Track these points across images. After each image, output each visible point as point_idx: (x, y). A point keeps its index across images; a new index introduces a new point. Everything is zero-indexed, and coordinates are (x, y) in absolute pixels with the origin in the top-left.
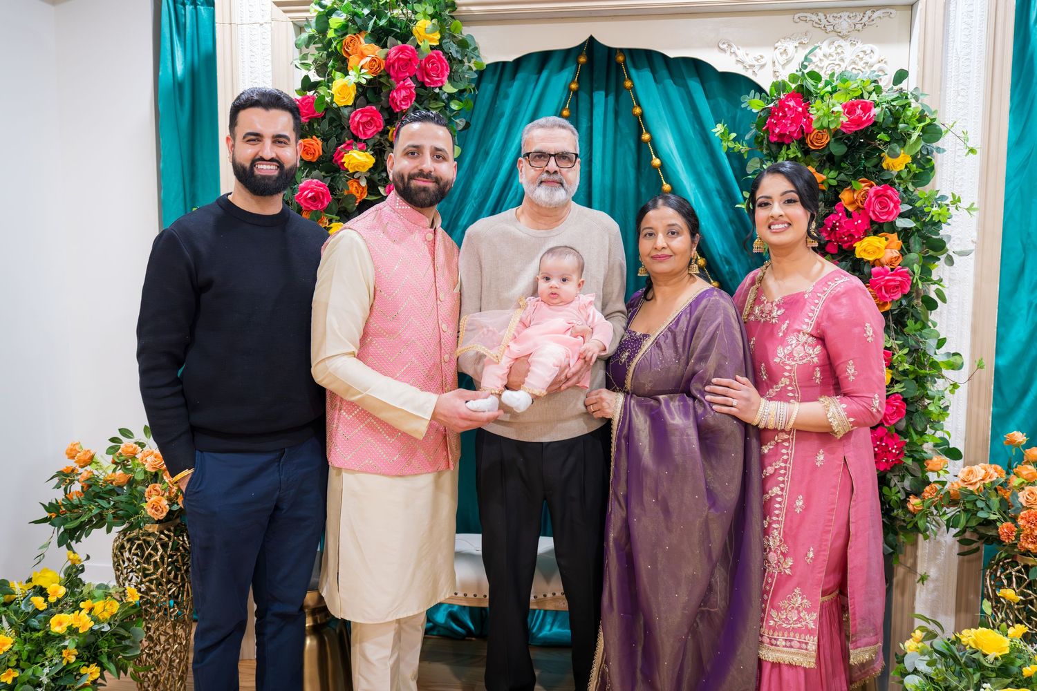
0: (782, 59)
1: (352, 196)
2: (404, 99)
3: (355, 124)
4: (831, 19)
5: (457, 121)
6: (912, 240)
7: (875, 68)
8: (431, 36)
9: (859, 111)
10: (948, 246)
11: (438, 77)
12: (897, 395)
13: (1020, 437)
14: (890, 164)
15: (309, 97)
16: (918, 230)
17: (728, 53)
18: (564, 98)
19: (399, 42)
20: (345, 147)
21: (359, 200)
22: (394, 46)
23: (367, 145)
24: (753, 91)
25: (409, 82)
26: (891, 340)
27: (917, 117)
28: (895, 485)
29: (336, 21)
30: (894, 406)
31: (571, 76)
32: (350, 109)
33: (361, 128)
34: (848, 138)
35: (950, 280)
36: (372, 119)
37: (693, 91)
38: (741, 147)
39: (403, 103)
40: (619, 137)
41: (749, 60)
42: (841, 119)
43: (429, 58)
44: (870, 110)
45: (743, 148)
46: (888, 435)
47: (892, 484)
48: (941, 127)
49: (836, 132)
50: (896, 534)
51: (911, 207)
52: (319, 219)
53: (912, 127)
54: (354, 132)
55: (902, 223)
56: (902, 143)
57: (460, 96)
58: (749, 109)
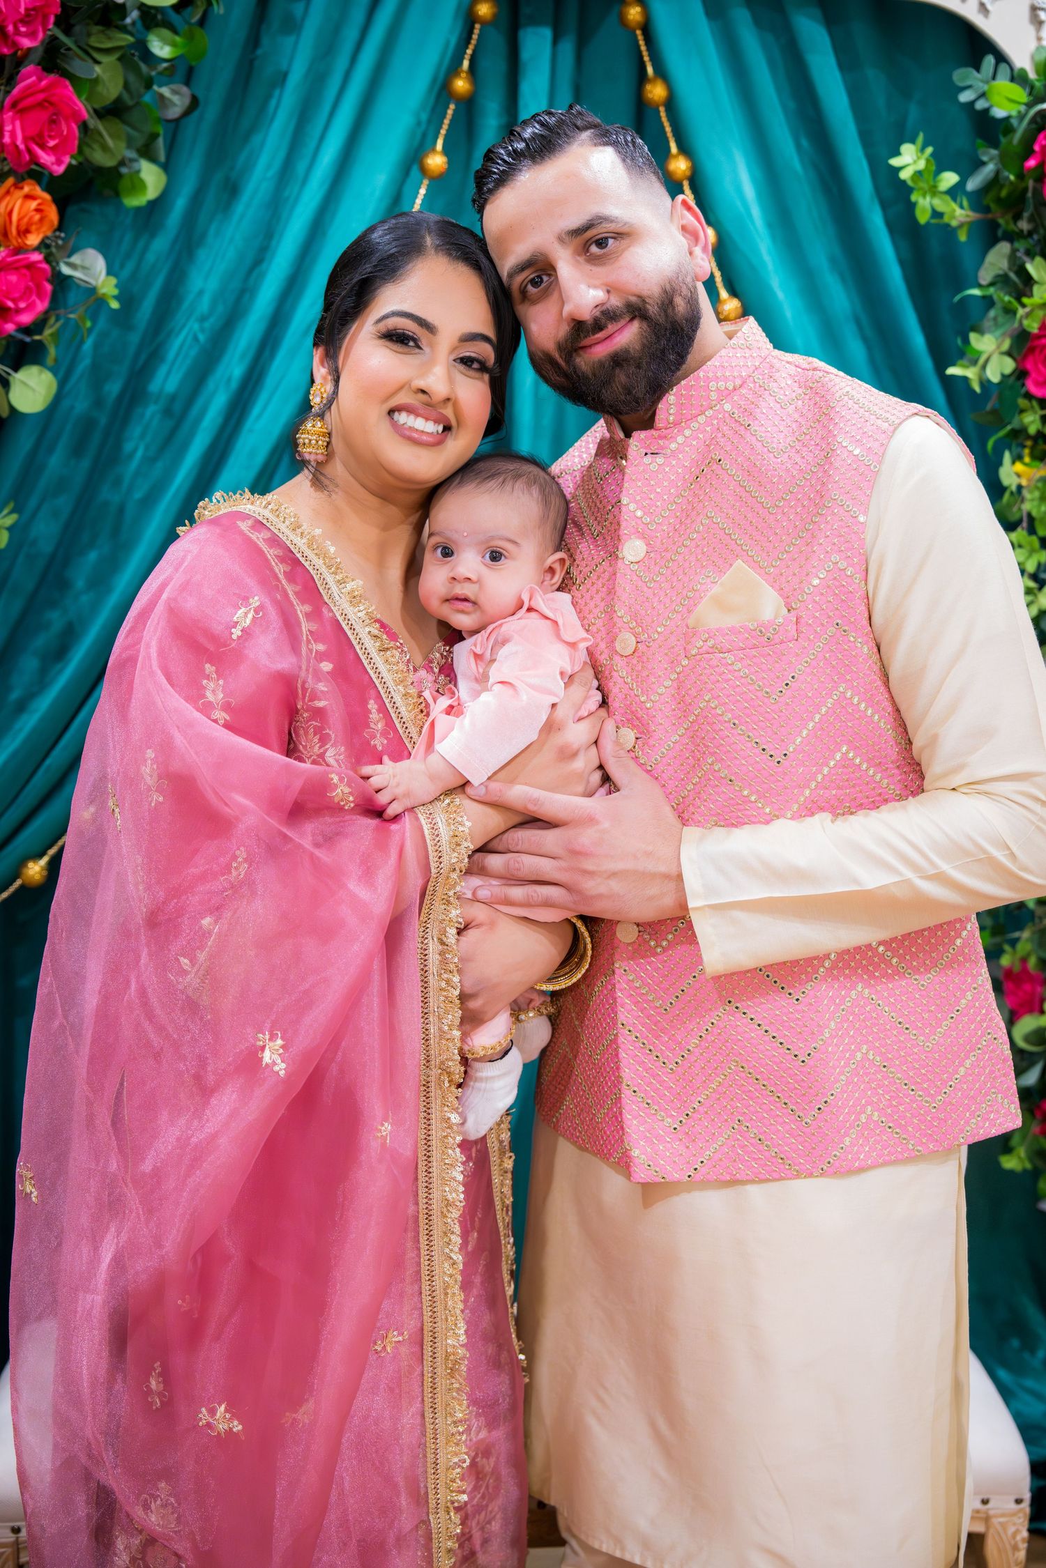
2: (27, 19)
5: (165, 91)
18: (453, 41)
24: (990, 58)
37: (804, 44)
38: (959, 212)
39: (23, 29)
45: (961, 213)
57: (175, 18)
58: (980, 105)
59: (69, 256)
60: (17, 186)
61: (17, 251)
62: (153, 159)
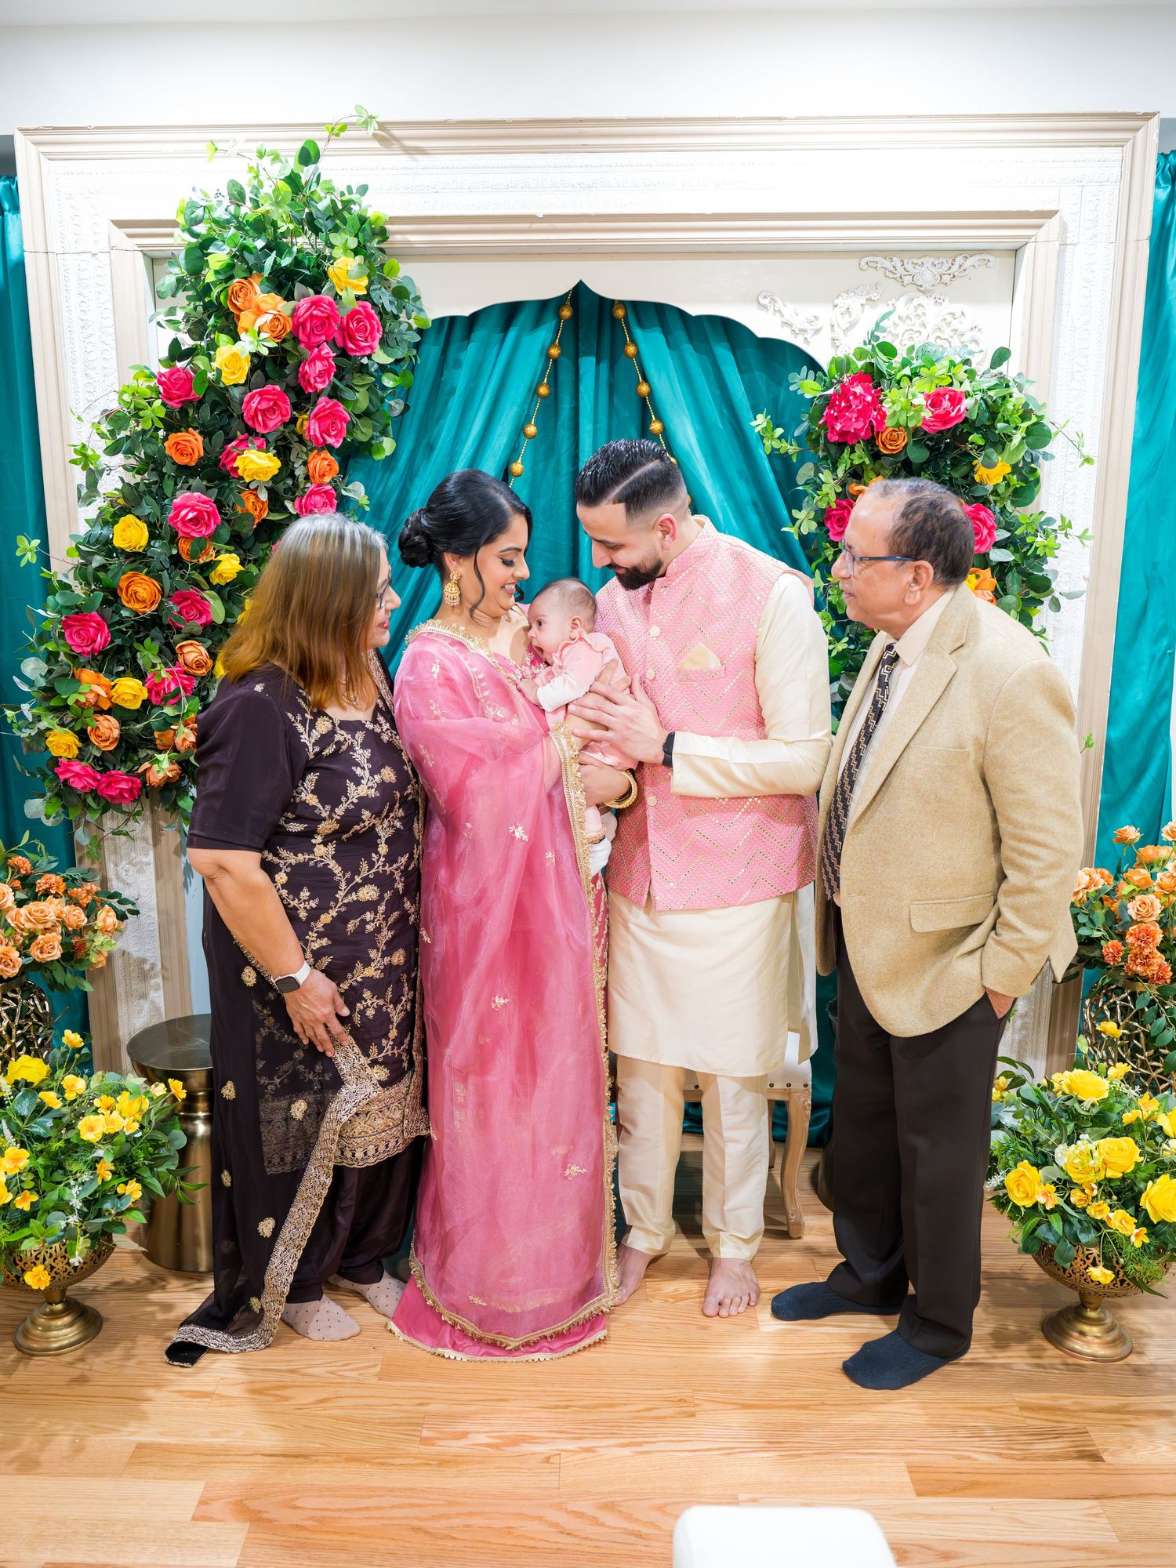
0: (844, 322)
1: (247, 515)
2: (321, 375)
3: (252, 412)
4: (910, 267)
5: (392, 403)
6: (1009, 578)
7: (966, 338)
8: (355, 282)
9: (946, 404)
10: (1053, 586)
11: (366, 341)
13: (1133, 833)
14: (984, 476)
15: (178, 370)
16: (1017, 565)
17: (771, 310)
18: (540, 368)
19: (311, 291)
20: (237, 446)
21: (257, 521)
22: (304, 296)
23: (268, 442)
24: (805, 368)
25: (326, 350)
27: (1021, 412)
29: (218, 258)
31: (550, 336)
32: (242, 389)
33: (260, 418)
34: (931, 439)
35: (1055, 629)
36: (275, 404)
37: (720, 361)
38: (789, 447)
39: (318, 380)
40: (615, 422)
41: (799, 322)
42: (923, 414)
43: (355, 313)
44: (960, 401)
45: (791, 448)
48: (1050, 426)
49: (916, 430)
51: (1009, 534)
52: (203, 550)
53: (1013, 425)
54: (250, 423)
55: (998, 555)
56: (1000, 447)
57: (396, 368)
58: (799, 392)
59: (347, 485)
60: (318, 454)
61: (319, 485)
62: (387, 436)
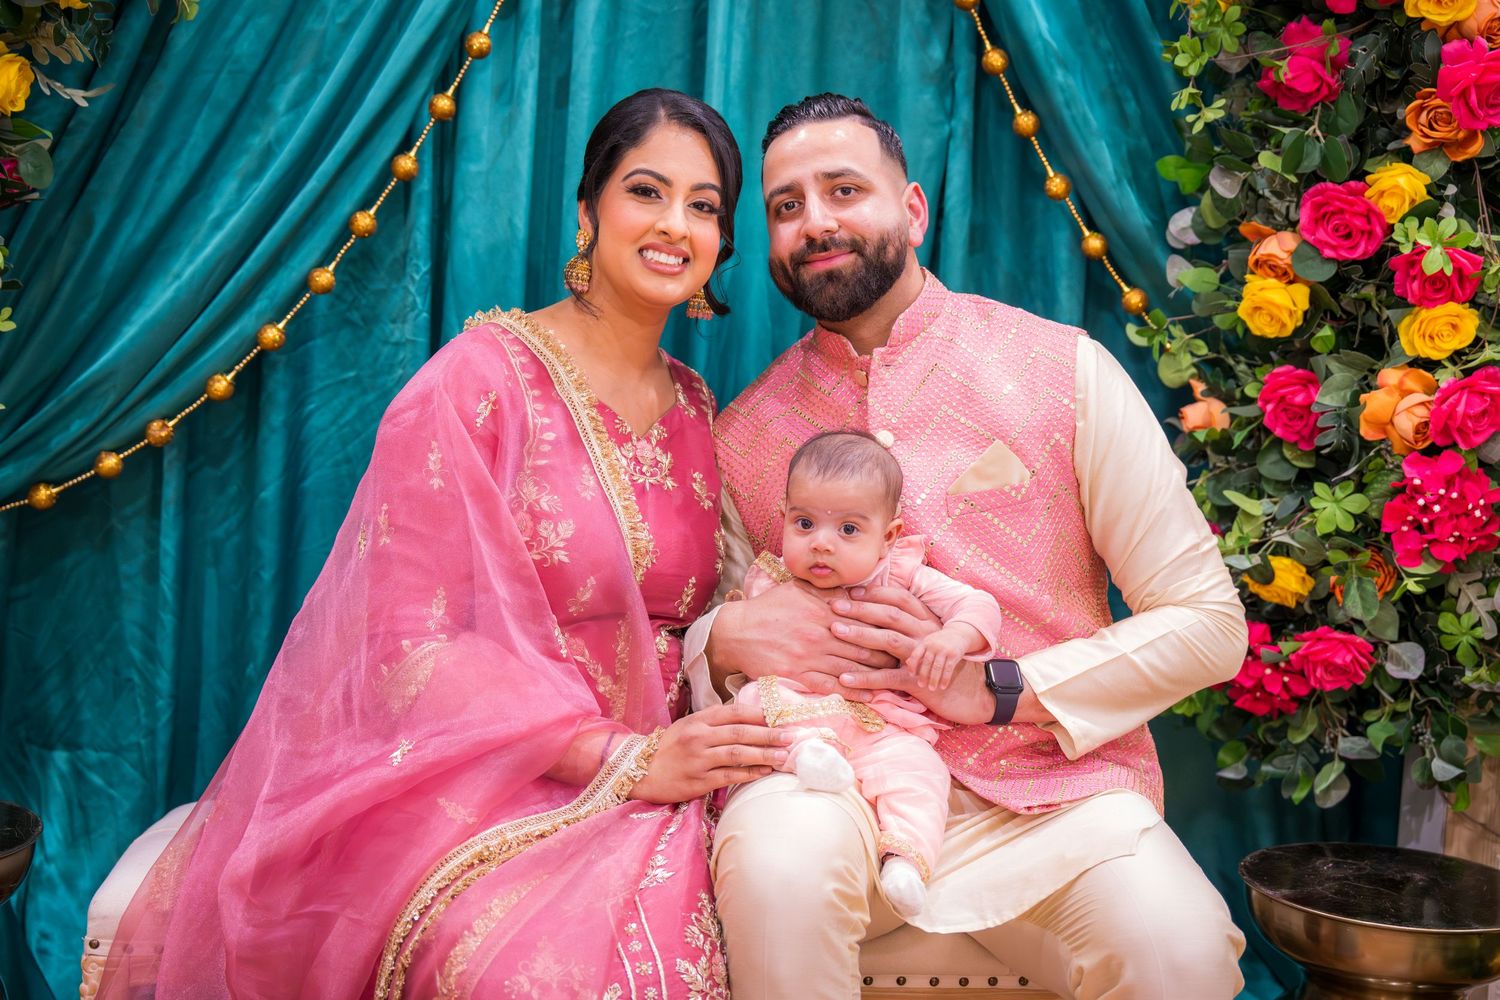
12: (1491, 370)
26: (1480, 234)
28: (1471, 605)
30: (1483, 394)
46: (1464, 474)
47: (1462, 604)
50: (1462, 732)
